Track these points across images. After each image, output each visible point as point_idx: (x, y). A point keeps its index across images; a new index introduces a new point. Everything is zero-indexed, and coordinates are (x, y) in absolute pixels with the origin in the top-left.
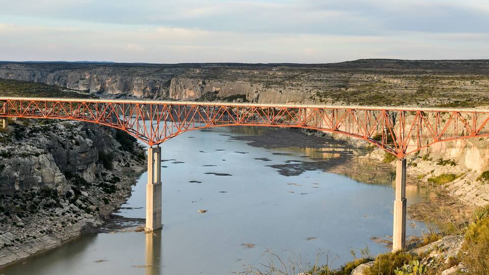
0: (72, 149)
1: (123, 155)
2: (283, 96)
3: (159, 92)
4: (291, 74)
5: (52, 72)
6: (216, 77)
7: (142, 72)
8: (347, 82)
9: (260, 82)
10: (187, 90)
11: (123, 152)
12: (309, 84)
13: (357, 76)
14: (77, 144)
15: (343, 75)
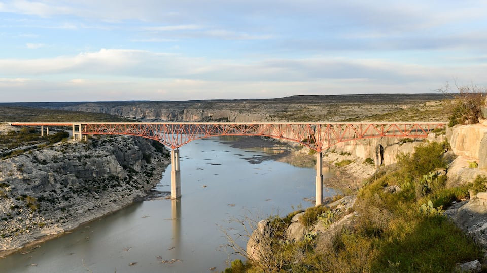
0: (126, 152)
1: (157, 154)
2: (250, 118)
3: (177, 117)
4: (254, 105)
5: (113, 107)
6: (210, 108)
7: (166, 106)
8: (287, 108)
9: (236, 110)
10: (194, 116)
11: (157, 153)
12: (265, 110)
13: (292, 105)
14: (130, 149)
15: (284, 104)
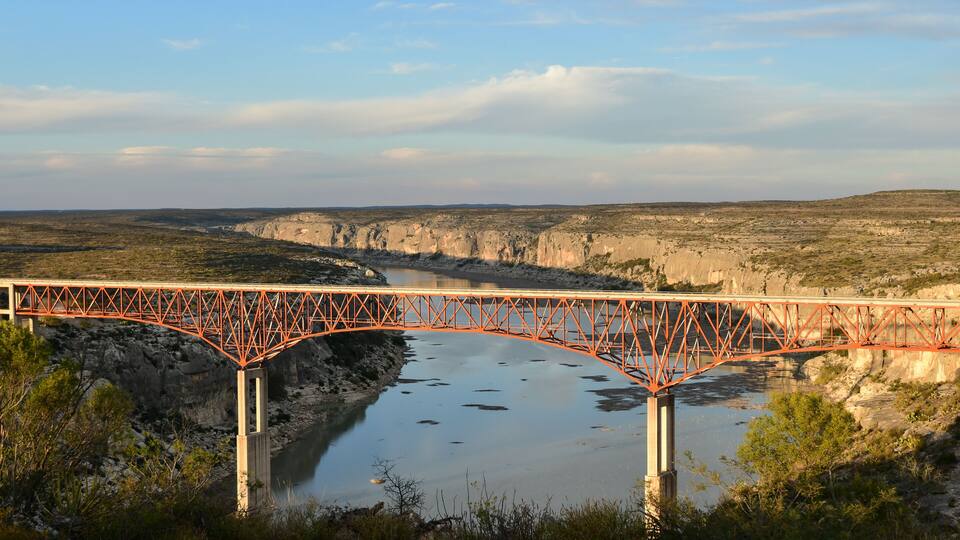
0: (171, 367)
2: (703, 261)
3: (523, 254)
4: (730, 221)
6: (611, 229)
8: (825, 233)
9: (674, 236)
12: (753, 238)
13: (846, 222)
14: (184, 358)
15: (821, 221)
